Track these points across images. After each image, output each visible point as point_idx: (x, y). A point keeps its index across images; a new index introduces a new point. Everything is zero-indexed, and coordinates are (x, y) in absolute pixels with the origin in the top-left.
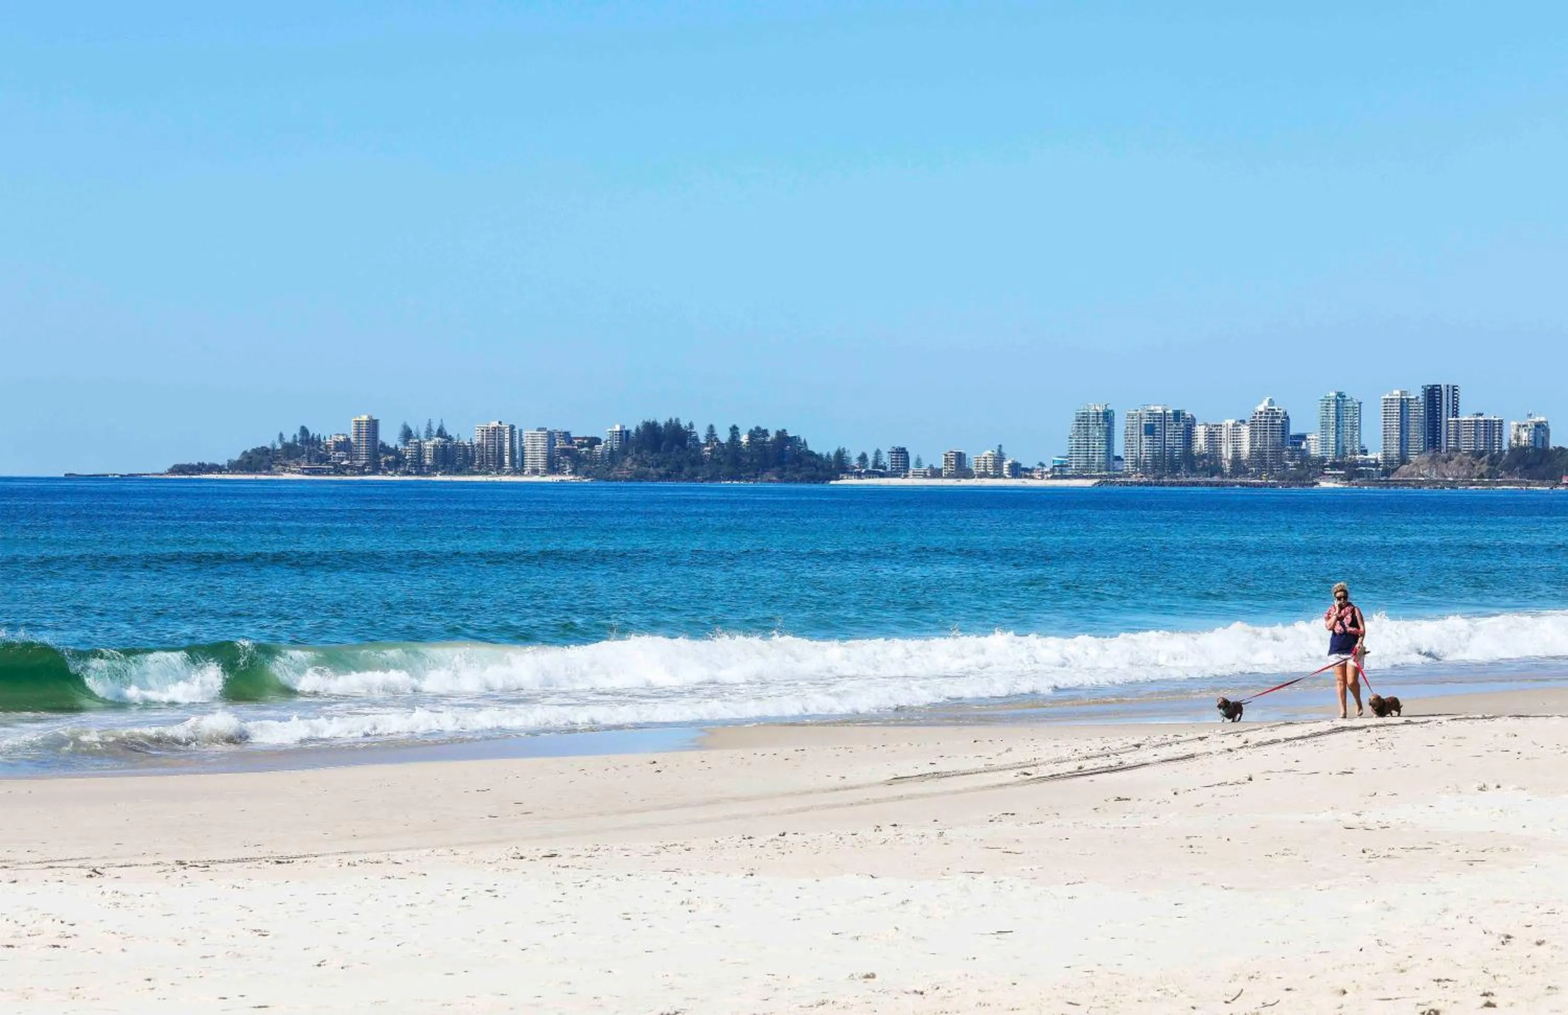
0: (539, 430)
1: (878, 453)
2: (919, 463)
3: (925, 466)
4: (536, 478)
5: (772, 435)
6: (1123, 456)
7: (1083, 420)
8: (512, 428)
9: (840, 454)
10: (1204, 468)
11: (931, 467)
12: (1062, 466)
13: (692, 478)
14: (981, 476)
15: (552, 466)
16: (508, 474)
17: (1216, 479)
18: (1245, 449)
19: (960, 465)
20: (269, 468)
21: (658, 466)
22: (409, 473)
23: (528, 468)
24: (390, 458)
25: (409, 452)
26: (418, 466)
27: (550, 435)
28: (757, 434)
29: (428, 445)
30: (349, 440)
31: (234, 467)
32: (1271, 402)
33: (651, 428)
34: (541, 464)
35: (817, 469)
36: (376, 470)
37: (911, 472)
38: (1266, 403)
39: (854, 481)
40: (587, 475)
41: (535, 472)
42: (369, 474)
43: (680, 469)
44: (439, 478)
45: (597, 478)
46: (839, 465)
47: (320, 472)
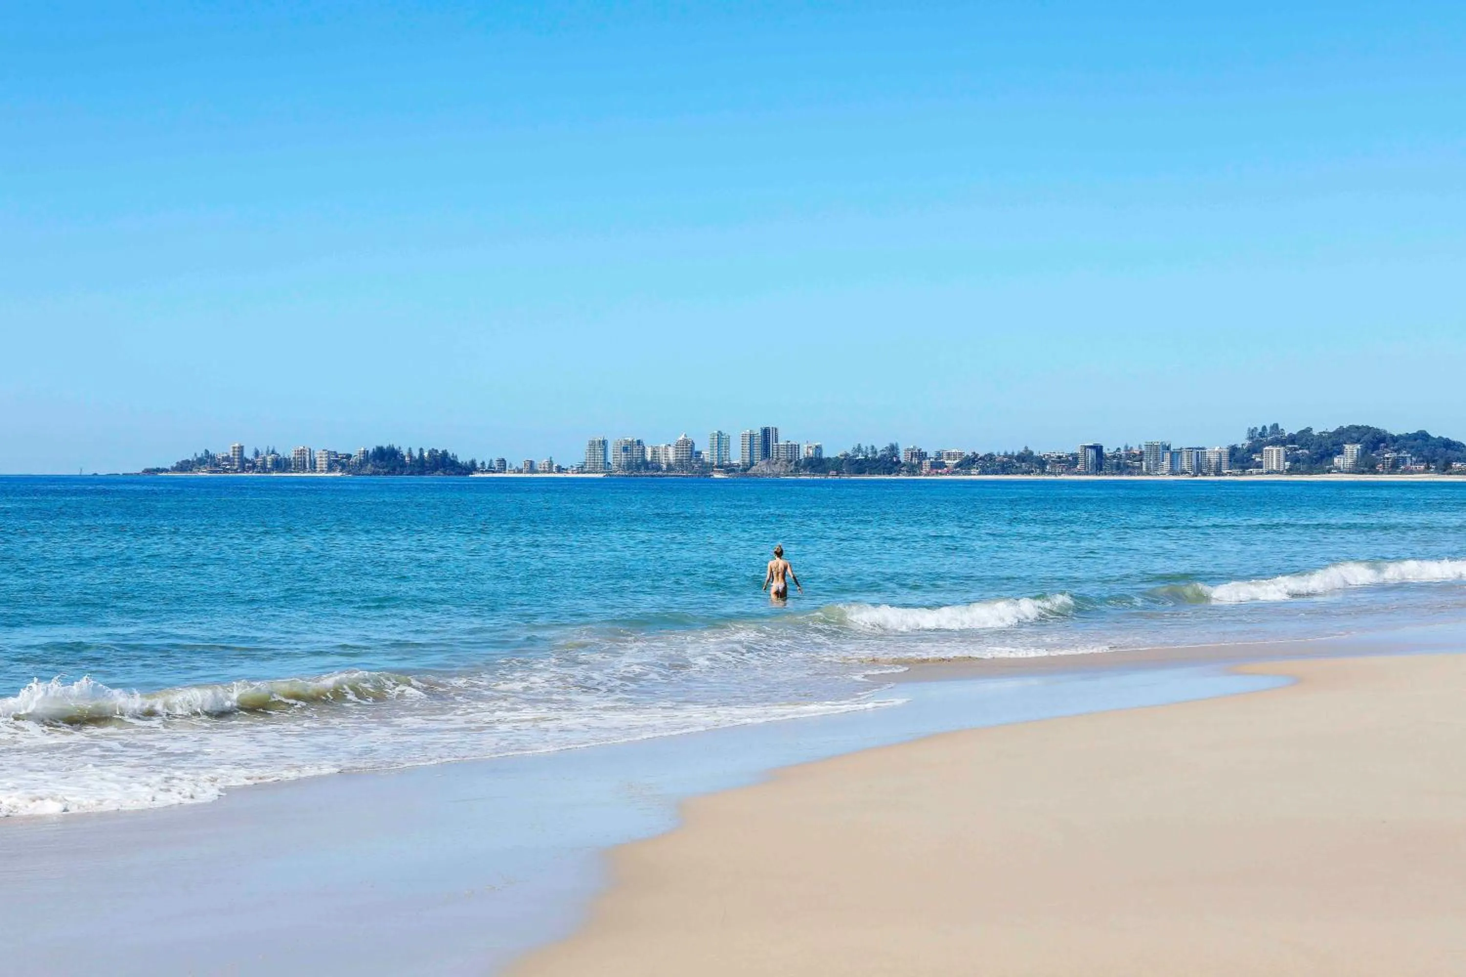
0: (324, 450)
1: (491, 461)
2: (510, 466)
3: (514, 468)
4: (323, 474)
5: (440, 452)
6: (612, 463)
7: (592, 444)
8: (310, 450)
9: (473, 463)
10: (653, 468)
11: (517, 468)
12: (582, 467)
13: (401, 473)
14: (544, 472)
15: (330, 468)
16: (309, 472)
17: (660, 473)
18: (672, 457)
19: (531, 467)
20: (191, 470)
21: (384, 468)
22: (259, 472)
23: (318, 469)
24: (251, 465)
25: (259, 461)
26: (264, 469)
27: (329, 453)
28: (432, 452)
29: (269, 459)
30: (229, 456)
31: (174, 469)
32: (685, 436)
33: (380, 450)
34: (324, 468)
35: (462, 469)
36: (244, 470)
37: (507, 471)
38: (683, 436)
39: (482, 475)
40: (349, 472)
41: (322, 471)
42: (240, 472)
43: (394, 469)
44: (274, 475)
45: (354, 474)
46: (471, 468)
47: (216, 472)
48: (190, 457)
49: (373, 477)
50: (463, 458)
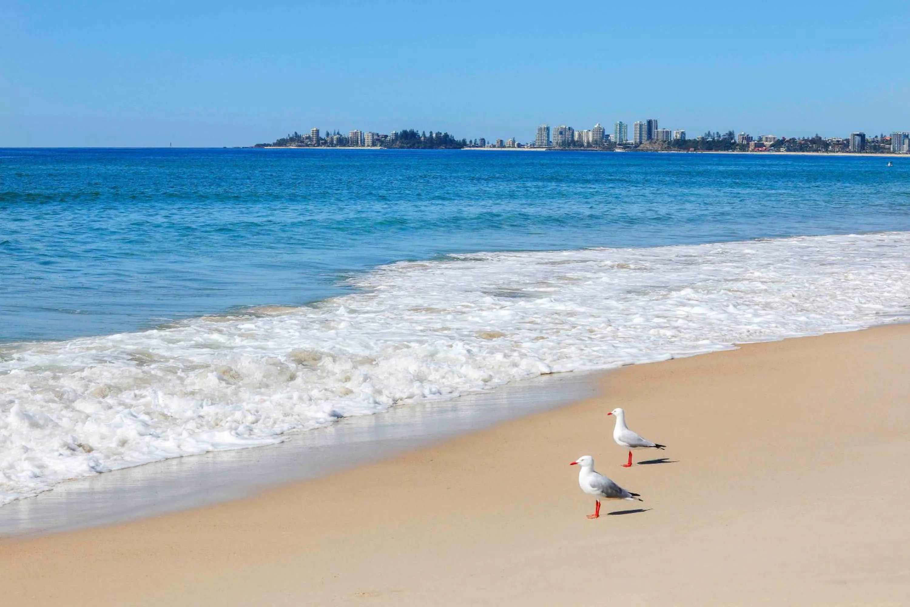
0: (369, 133)
1: (476, 140)
2: (488, 143)
4: (369, 148)
5: (443, 134)
6: (552, 142)
7: (540, 129)
8: (361, 132)
9: (464, 141)
10: (578, 145)
11: (492, 144)
12: (534, 144)
13: (418, 148)
14: (509, 147)
15: (374, 144)
16: (360, 146)
17: (582, 148)
18: (591, 139)
19: (501, 144)
20: (286, 145)
21: (407, 144)
22: (329, 146)
23: (366, 145)
24: (323, 142)
25: (329, 139)
26: (332, 144)
27: (373, 135)
28: (438, 134)
29: (335, 137)
30: (310, 136)
31: (275, 145)
32: (599, 125)
33: (405, 132)
34: (370, 143)
35: (457, 145)
36: (318, 146)
37: (486, 146)
38: (598, 125)
39: (469, 149)
40: (385, 146)
41: (368, 146)
42: (316, 146)
43: (414, 145)
44: (338, 148)
45: (387, 147)
46: (464, 144)
47: (300, 146)
48: (285, 137)
49: (400, 150)
50: (458, 138)
